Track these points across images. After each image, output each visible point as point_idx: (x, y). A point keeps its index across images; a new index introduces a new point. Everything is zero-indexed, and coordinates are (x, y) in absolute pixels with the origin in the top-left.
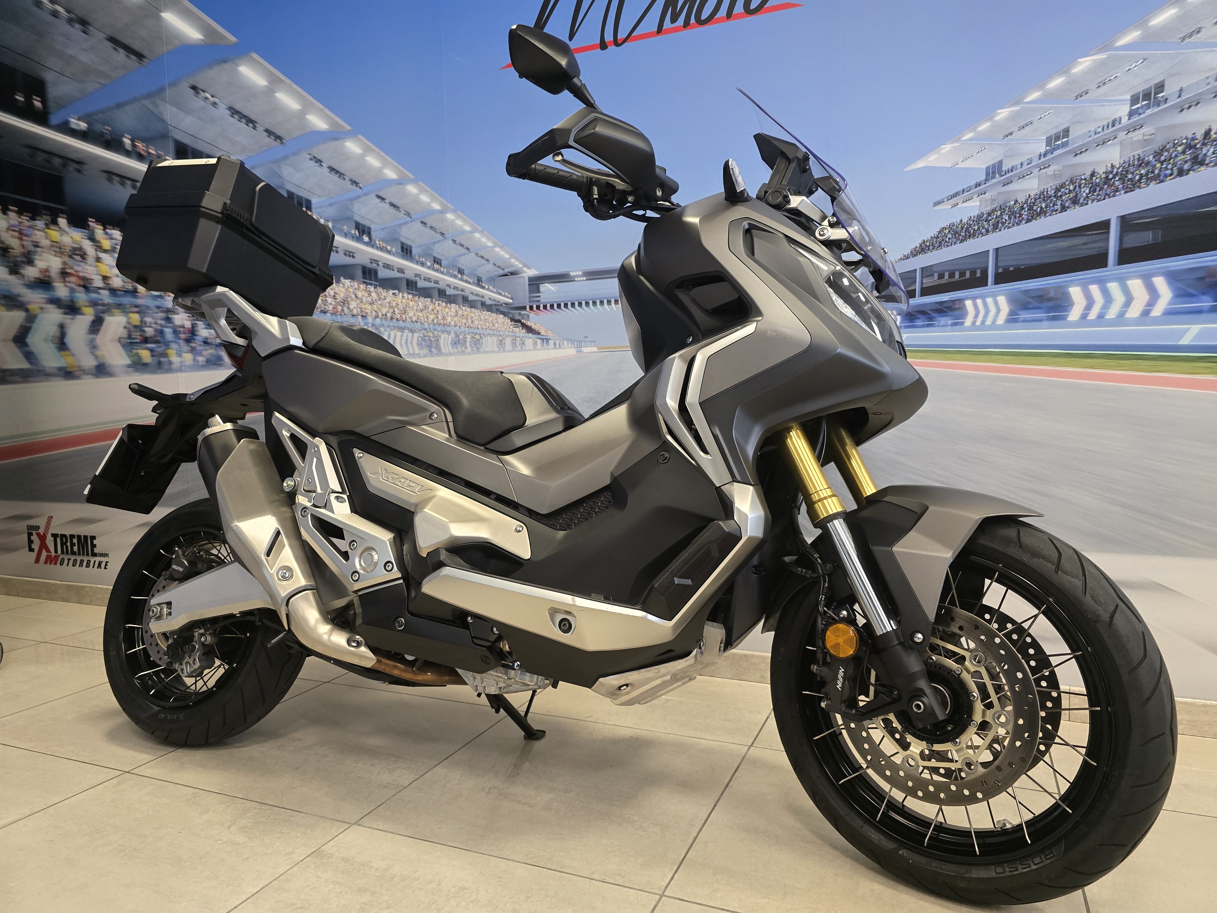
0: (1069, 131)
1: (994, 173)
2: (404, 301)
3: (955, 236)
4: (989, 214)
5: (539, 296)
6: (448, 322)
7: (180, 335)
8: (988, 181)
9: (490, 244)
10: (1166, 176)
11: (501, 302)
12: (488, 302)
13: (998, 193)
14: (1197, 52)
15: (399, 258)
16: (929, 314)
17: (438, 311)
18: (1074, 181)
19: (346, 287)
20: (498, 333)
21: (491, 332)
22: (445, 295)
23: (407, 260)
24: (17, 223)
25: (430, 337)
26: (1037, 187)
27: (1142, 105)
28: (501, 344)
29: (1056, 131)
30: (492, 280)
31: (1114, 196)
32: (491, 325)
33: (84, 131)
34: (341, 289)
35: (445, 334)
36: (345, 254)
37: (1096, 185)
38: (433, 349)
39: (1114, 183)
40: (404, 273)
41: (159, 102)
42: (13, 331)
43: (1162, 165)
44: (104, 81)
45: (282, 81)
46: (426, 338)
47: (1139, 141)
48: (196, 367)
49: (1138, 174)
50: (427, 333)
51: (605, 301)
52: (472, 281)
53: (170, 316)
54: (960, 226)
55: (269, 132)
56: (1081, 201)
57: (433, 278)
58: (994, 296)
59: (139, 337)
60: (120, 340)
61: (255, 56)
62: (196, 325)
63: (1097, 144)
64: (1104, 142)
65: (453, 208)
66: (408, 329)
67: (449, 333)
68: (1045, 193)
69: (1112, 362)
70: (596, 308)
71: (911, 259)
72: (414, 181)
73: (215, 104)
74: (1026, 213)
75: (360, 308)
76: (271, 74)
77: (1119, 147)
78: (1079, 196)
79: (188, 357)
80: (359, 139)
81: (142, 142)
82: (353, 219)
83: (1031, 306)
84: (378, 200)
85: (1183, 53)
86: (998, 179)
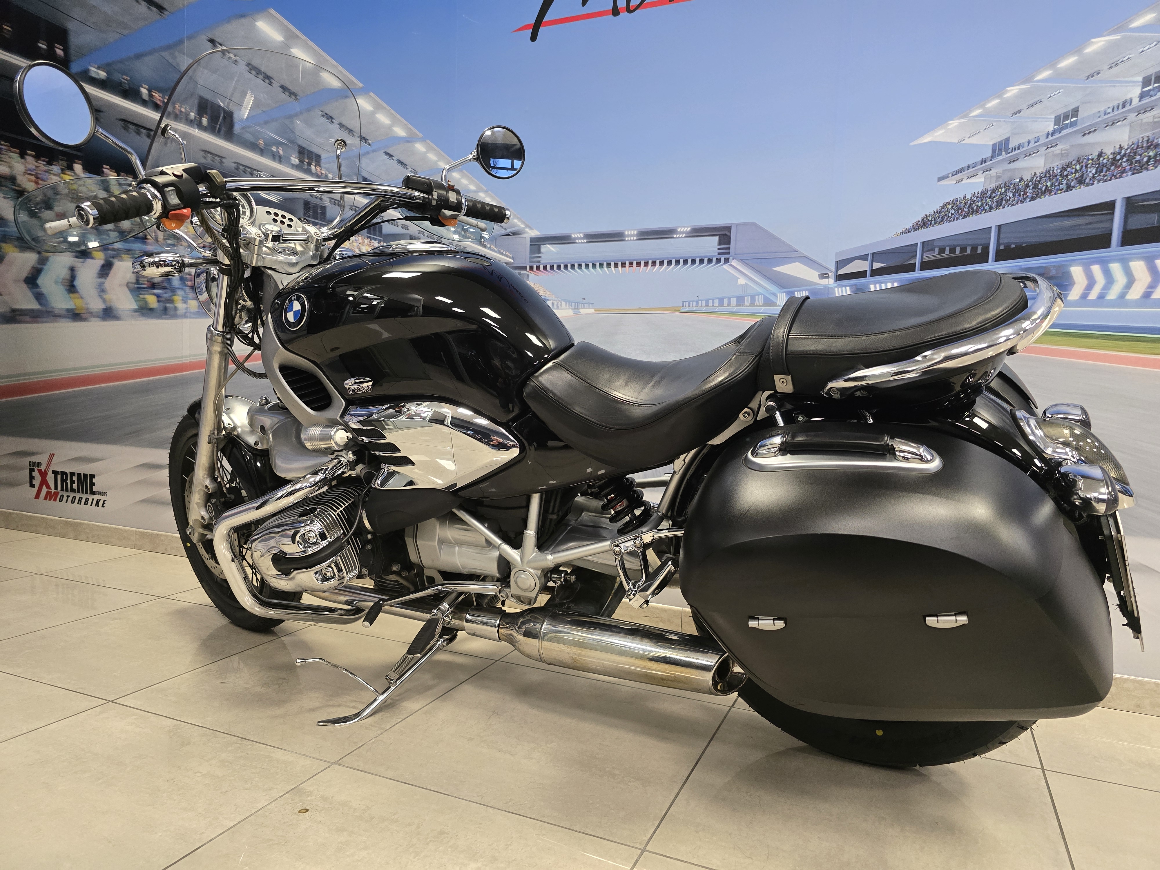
0: (1078, 111)
1: (1000, 150)
3: (958, 212)
4: (993, 191)
5: (540, 257)
8: (993, 158)
13: (1003, 170)
18: (1081, 161)
24: (34, 167)
26: (1043, 165)
27: (1154, 88)
29: (1065, 111)
30: (494, 239)
33: (103, 80)
37: (1103, 165)
39: (1121, 164)
41: (177, 54)
42: (25, 272)
44: (125, 32)
45: (298, 37)
47: (1148, 123)
49: (1146, 156)
51: (605, 264)
54: (963, 202)
55: (284, 89)
59: (146, 282)
60: (128, 285)
61: (272, 11)
63: (1106, 125)
64: (1113, 123)
65: (455, 166)
68: (1051, 172)
70: (595, 271)
71: (912, 234)
72: (423, 140)
74: (1031, 191)
76: (288, 30)
77: (1128, 128)
79: (193, 304)
80: (371, 96)
81: (159, 92)
84: (386, 157)
86: (1004, 156)
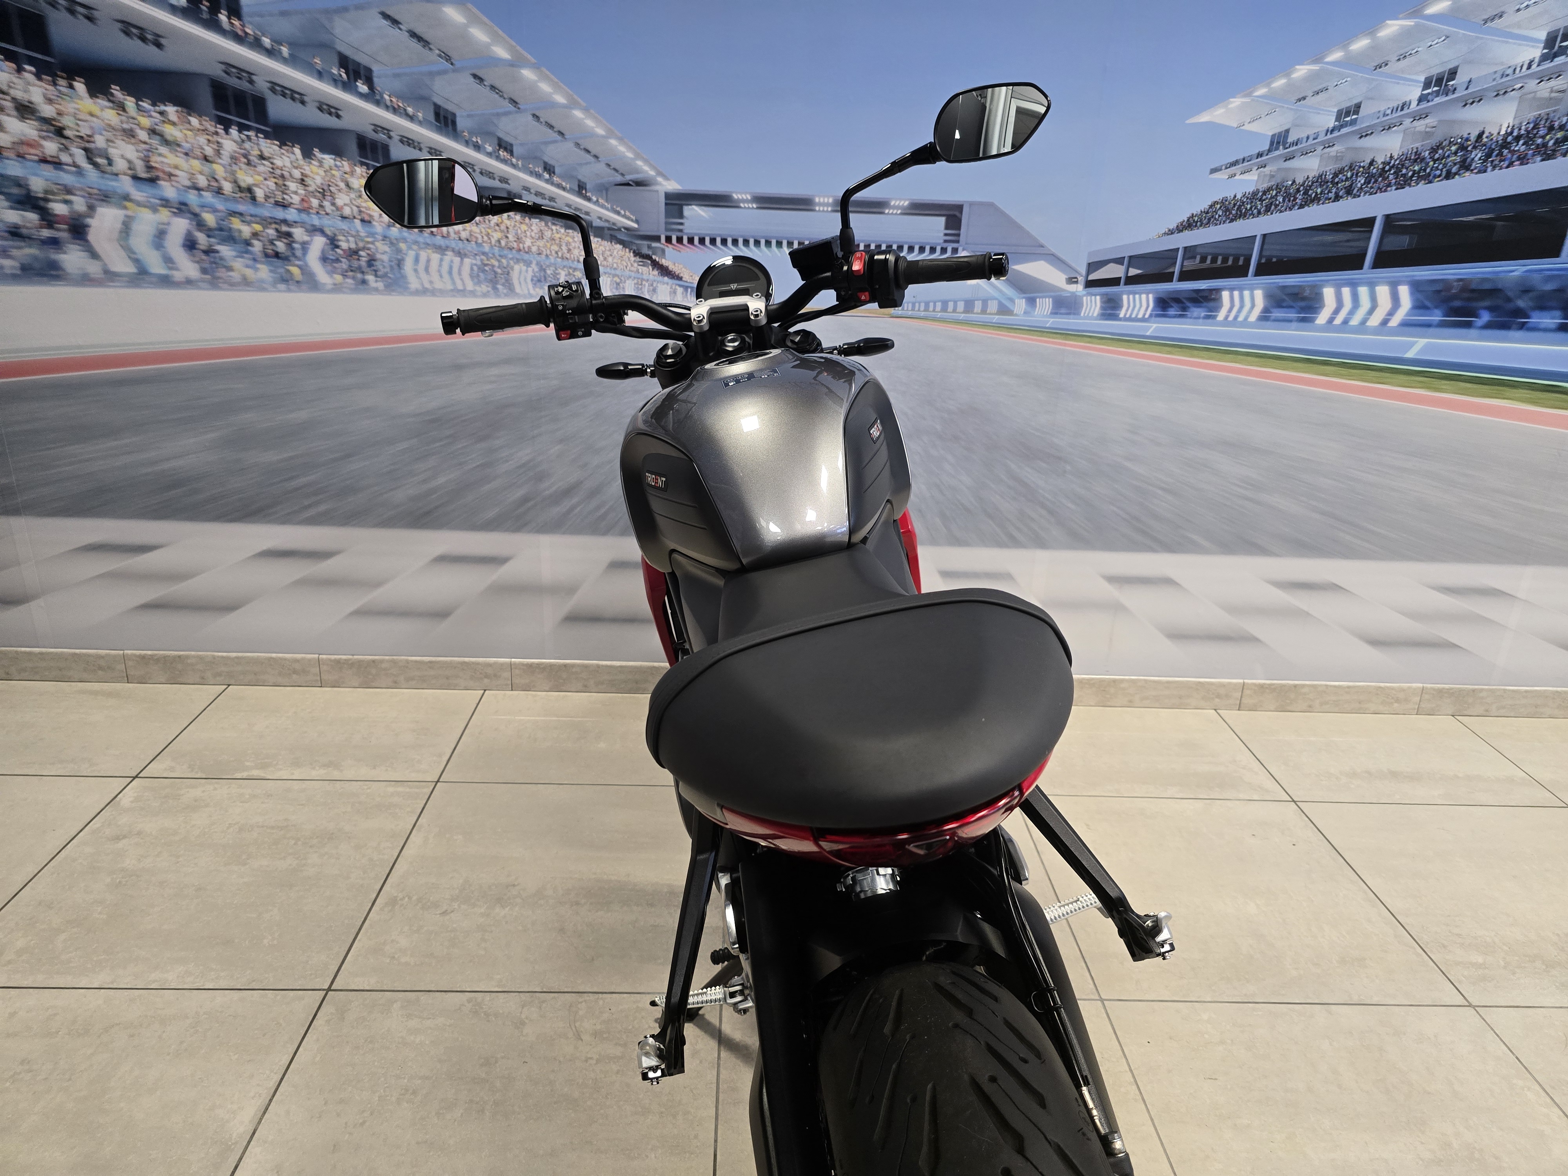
0: (1359, 107)
1: (1278, 143)
3: (1226, 214)
4: (1264, 193)
5: (682, 224)
6: (525, 246)
8: (1270, 152)
9: (600, 131)
10: (1435, 177)
11: (619, 225)
12: (597, 223)
13: (1278, 169)
14: (1493, 40)
15: (431, 130)
16: (1182, 303)
17: (507, 228)
18: (1352, 168)
19: (326, 166)
20: (613, 272)
23: (447, 135)
25: (493, 266)
27: (1433, 92)
29: (1348, 105)
30: (604, 189)
31: (1386, 191)
34: (315, 169)
35: (521, 265)
36: (320, 109)
37: (1372, 175)
38: (499, 287)
39: (1388, 177)
43: (1434, 164)
46: (486, 268)
47: (1420, 132)
50: (488, 260)
51: (785, 243)
52: (568, 186)
56: (1355, 191)
57: (497, 174)
58: (1252, 289)
63: (1382, 129)
64: (1390, 127)
65: (533, 60)
66: (453, 251)
67: (528, 264)
70: (770, 252)
71: (1175, 236)
74: (1301, 197)
75: (358, 207)
77: (1402, 135)
78: (1354, 185)
82: (334, 48)
83: (1284, 304)
84: (385, 23)
85: (1482, 38)
86: (1281, 151)
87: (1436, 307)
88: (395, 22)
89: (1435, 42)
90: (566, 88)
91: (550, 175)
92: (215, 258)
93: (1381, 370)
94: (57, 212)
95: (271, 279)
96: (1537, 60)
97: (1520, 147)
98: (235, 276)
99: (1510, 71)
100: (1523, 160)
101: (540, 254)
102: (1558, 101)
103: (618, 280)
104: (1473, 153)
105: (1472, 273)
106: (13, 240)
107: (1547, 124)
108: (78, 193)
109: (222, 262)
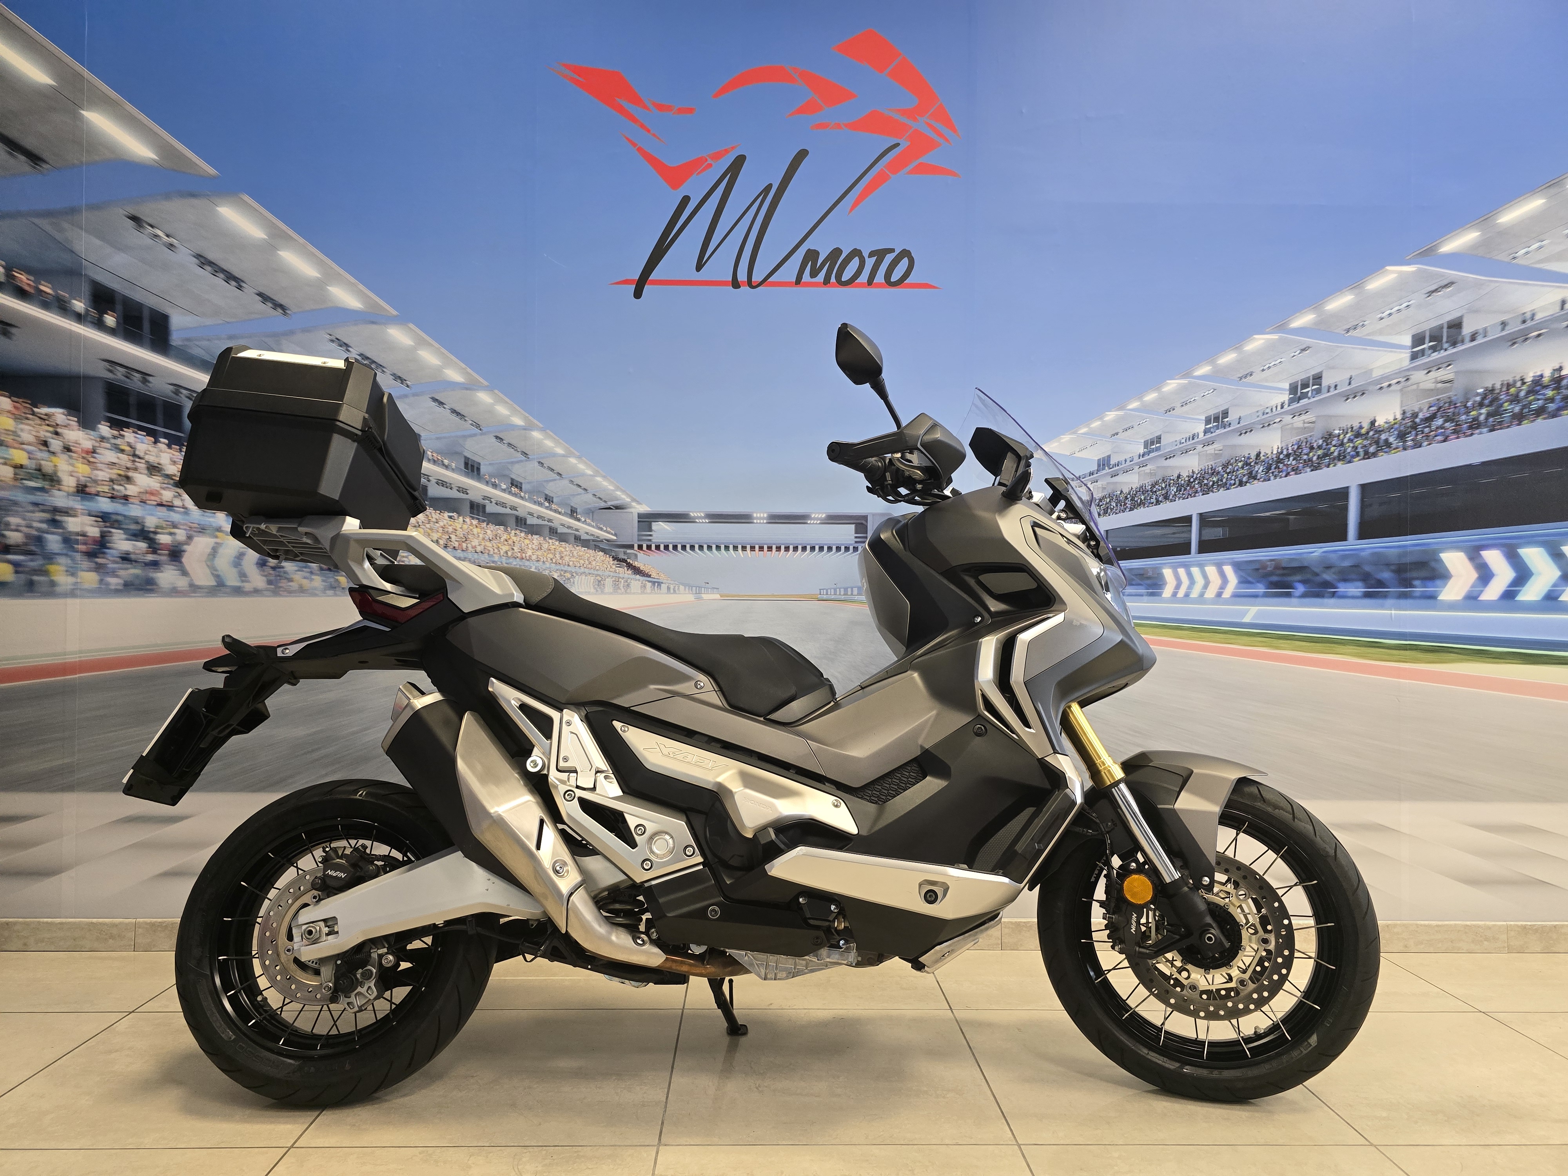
2: (465, 527)
5: (651, 535)
7: (76, 546)
9: (589, 472)
10: (1231, 485)
11: (602, 538)
12: (585, 537)
14: (1250, 390)
15: (460, 475)
17: (513, 543)
18: (1165, 481)
20: (596, 572)
21: (587, 571)
22: (525, 524)
23: (472, 478)
28: (598, 585)
30: (590, 512)
31: (1194, 496)
32: (587, 562)
37: (1181, 485)
39: (1194, 486)
40: (467, 494)
43: (1228, 475)
45: (291, 238)
47: (1211, 454)
48: (103, 591)
51: (731, 547)
52: (563, 511)
53: (58, 518)
55: (265, 298)
56: (1171, 497)
57: (509, 504)
61: (247, 198)
62: (108, 534)
65: (541, 426)
68: (1144, 488)
69: (1195, 634)
70: (720, 554)
72: (489, 389)
73: (171, 246)
74: (1129, 503)
76: (273, 226)
77: (1198, 456)
78: (1169, 493)
79: (89, 578)
80: (410, 328)
81: (27, 272)
83: (1134, 583)
85: (1240, 389)
86: (1107, 470)
87: (1258, 582)
88: (441, 403)
89: (1207, 393)
90: (564, 443)
91: (549, 503)
92: (280, 572)
93: (1225, 632)
94: (161, 542)
95: (322, 587)
96: (1287, 402)
97: (1291, 461)
98: (294, 585)
99: (1268, 410)
100: (1297, 471)
101: (538, 561)
102: (1312, 429)
103: (600, 579)
104: (1256, 467)
105: (1279, 555)
106: (123, 563)
107: (1307, 445)
108: (181, 527)
109: (285, 575)
